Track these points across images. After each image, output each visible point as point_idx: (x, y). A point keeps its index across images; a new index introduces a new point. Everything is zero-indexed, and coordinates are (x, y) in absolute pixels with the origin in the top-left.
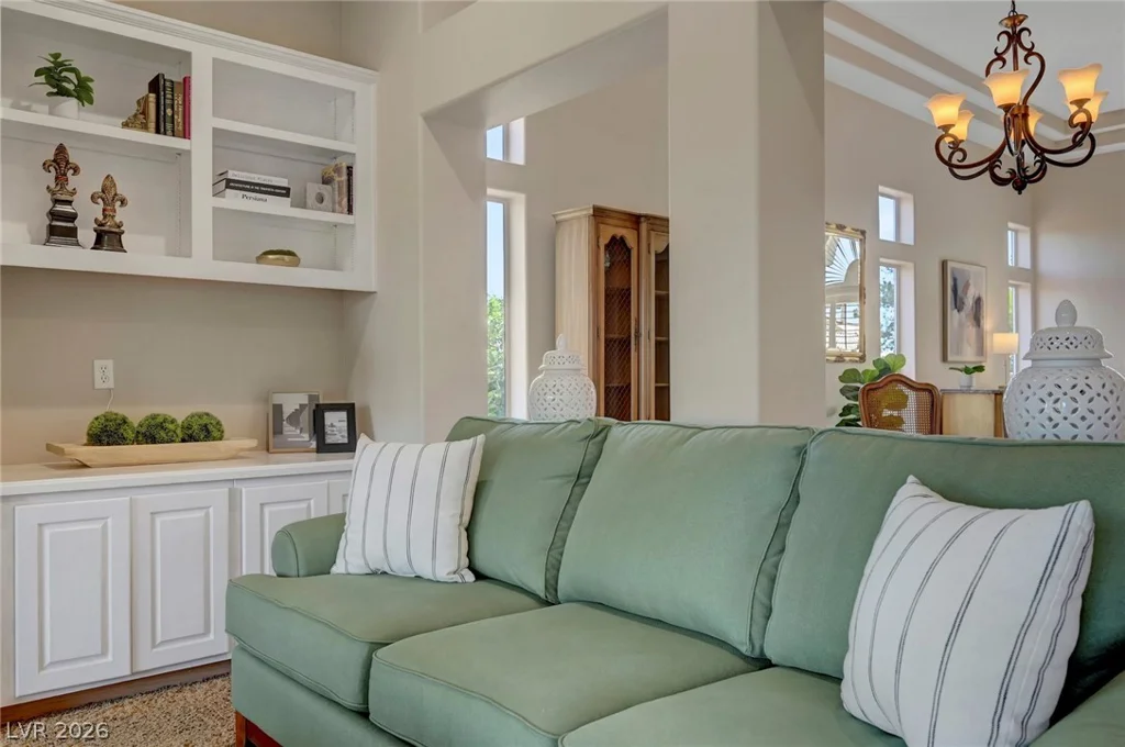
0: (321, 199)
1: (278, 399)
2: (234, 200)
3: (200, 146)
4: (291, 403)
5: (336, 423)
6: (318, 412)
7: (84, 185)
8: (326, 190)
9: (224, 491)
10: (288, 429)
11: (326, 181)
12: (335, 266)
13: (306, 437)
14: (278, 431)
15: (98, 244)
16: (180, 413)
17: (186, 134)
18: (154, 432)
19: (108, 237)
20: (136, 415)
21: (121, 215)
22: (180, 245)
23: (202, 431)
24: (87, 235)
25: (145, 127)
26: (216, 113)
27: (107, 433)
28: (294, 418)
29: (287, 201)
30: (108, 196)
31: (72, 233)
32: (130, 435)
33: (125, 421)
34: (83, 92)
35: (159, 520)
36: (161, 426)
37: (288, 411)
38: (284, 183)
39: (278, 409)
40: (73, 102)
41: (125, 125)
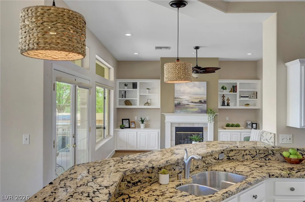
0: (253, 97)
1: (247, 122)
2: (242, 99)
3: (238, 93)
4: (249, 123)
5: (254, 125)
6: (252, 124)
7: (226, 99)
8: (253, 95)
9: (240, 133)
10: (248, 126)
11: (254, 94)
12: (255, 105)
13: (251, 127)
14: (247, 126)
15: (227, 106)
16: (235, 123)
17: (236, 92)
18: (232, 126)
19: (228, 105)
20: (231, 123)
21: (229, 102)
22: (235, 105)
23: (238, 126)
24: (226, 104)
25: (232, 92)
26: (240, 89)
27: (228, 126)
28: (249, 125)
29: (248, 98)
30: (228, 100)
31: (225, 104)
32: (230, 126)
33: (230, 124)
34: (226, 89)
35: (233, 135)
36: (233, 125)
37: (248, 124)
38: (248, 96)
39: (247, 123)
40: (225, 90)
41: (230, 92)
